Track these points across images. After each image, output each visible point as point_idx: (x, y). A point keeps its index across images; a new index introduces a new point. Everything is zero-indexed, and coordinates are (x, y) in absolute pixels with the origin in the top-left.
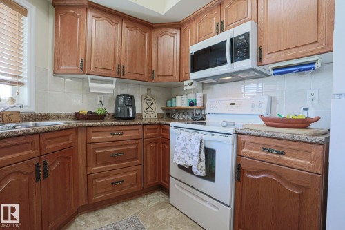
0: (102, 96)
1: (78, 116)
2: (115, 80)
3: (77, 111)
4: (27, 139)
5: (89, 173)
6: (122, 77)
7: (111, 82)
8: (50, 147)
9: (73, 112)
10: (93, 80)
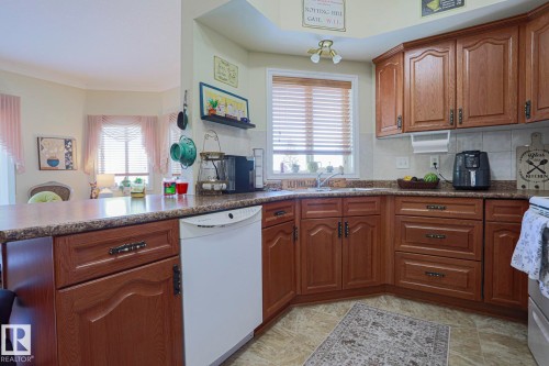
0: (437, 157)
1: (402, 184)
2: (449, 131)
3: (401, 177)
4: (333, 201)
5: (396, 248)
6: (458, 126)
7: (444, 136)
8: (352, 211)
9: (396, 179)
10: (416, 138)
